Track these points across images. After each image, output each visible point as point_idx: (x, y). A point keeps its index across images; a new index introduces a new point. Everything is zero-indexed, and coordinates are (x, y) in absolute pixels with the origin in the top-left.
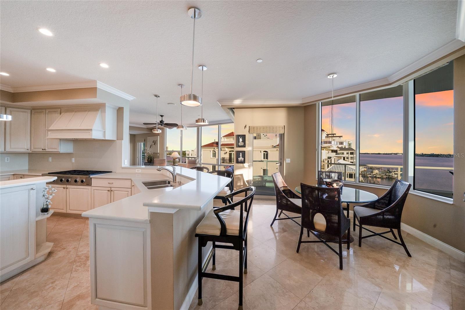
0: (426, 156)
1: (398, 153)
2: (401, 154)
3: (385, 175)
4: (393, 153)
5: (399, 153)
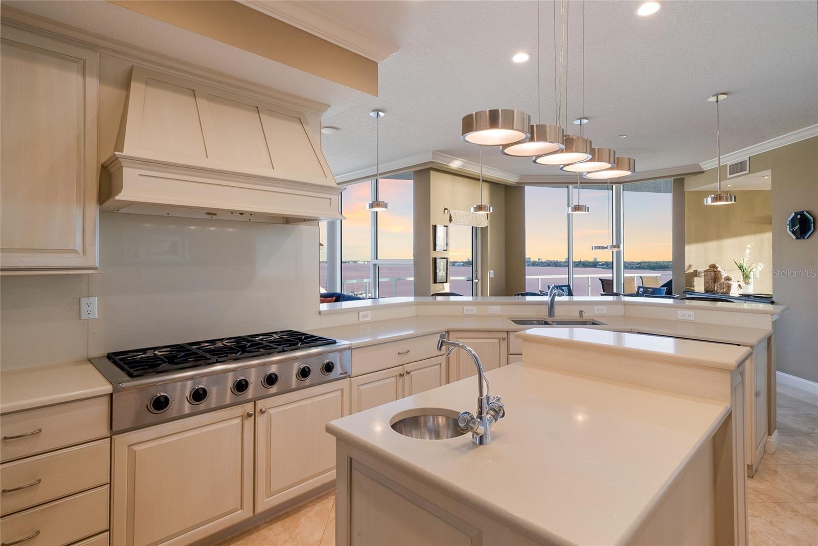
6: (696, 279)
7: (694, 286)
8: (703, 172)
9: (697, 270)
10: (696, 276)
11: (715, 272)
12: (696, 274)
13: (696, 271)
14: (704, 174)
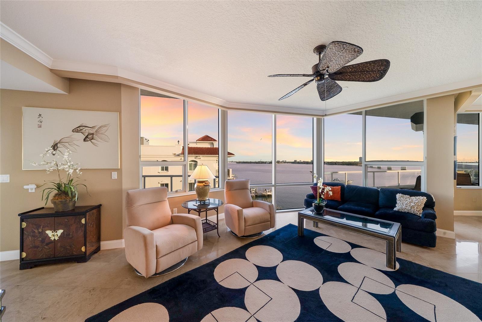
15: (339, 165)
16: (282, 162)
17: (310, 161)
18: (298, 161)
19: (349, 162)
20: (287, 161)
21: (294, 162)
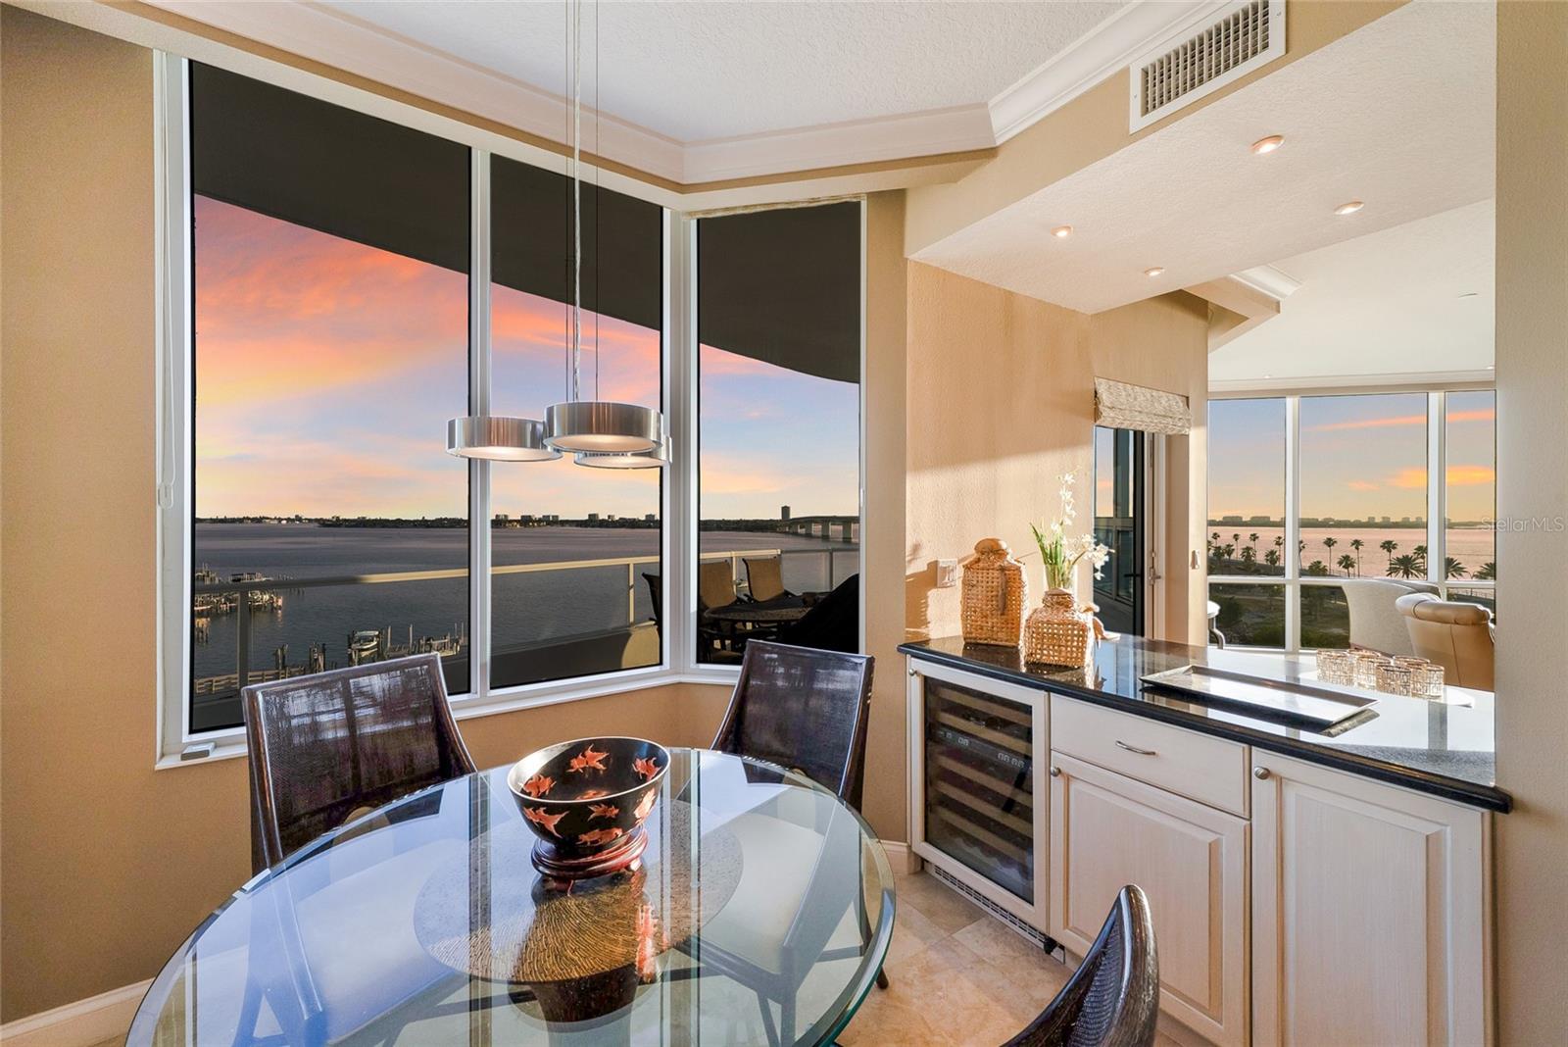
0: (347, 526)
1: (265, 516)
2: (276, 522)
3: (227, 599)
4: (248, 518)
5: (268, 518)
6: (933, 595)
7: (926, 623)
8: (990, 153)
9: (936, 562)
10: (935, 585)
11: (1002, 569)
12: (933, 576)
13: (934, 565)
14: (998, 159)
15: (727, 530)
16: (539, 521)
17: (644, 518)
18: (603, 516)
19: (755, 521)
20: (560, 518)
21: (586, 521)
